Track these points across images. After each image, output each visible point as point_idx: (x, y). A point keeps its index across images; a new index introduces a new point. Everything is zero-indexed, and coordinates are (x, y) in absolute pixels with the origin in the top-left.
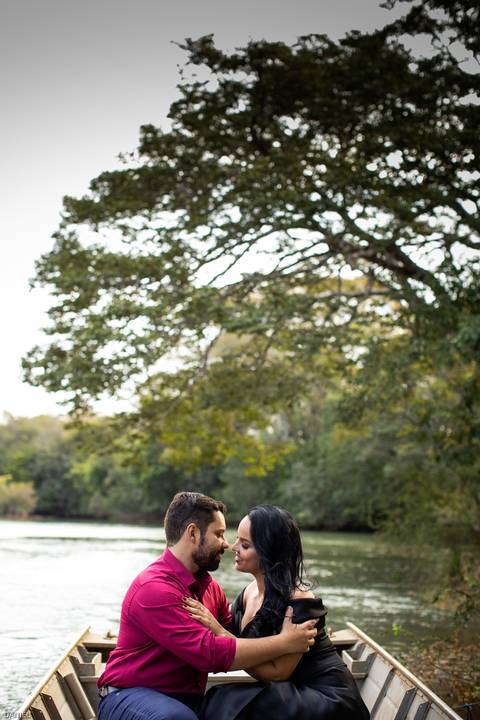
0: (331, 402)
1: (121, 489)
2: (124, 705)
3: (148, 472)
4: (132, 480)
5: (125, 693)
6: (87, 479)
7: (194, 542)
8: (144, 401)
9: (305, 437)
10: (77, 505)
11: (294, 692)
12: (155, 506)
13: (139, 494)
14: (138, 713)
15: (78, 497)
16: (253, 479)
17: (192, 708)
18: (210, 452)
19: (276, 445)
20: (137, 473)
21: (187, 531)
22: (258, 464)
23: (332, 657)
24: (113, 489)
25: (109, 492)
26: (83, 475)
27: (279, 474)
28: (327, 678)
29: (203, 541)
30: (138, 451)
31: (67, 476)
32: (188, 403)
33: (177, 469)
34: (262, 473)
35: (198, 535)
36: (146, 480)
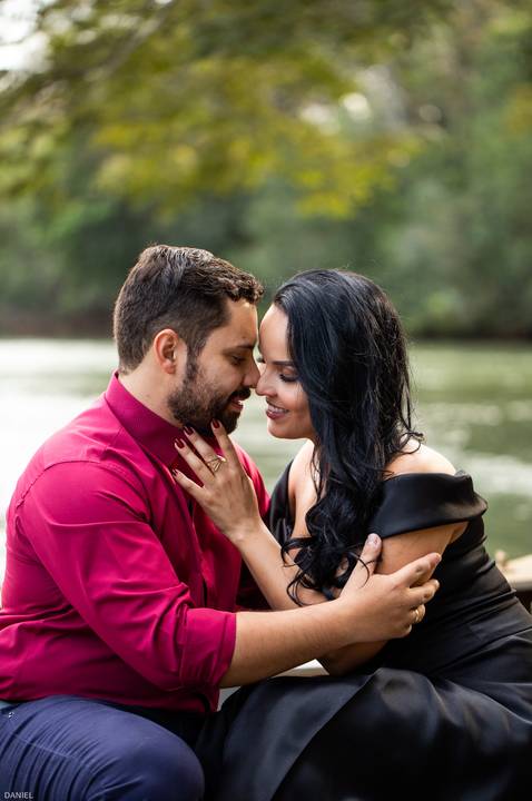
0: (503, 38)
2: (25, 737)
3: (72, 215)
4: (34, 236)
5: (25, 711)
7: (172, 370)
8: (58, 46)
9: (443, 122)
11: (429, 696)
12: (91, 294)
13: (50, 268)
14: (56, 753)
16: (321, 227)
17: (191, 742)
18: (215, 164)
19: (372, 142)
20: (43, 217)
21: (153, 348)
22: (328, 187)
23: (508, 614)
27: (381, 210)
28: (502, 661)
29: (193, 371)
30: (44, 163)
32: (162, 46)
33: (139, 206)
34: (336, 208)
35: (181, 356)
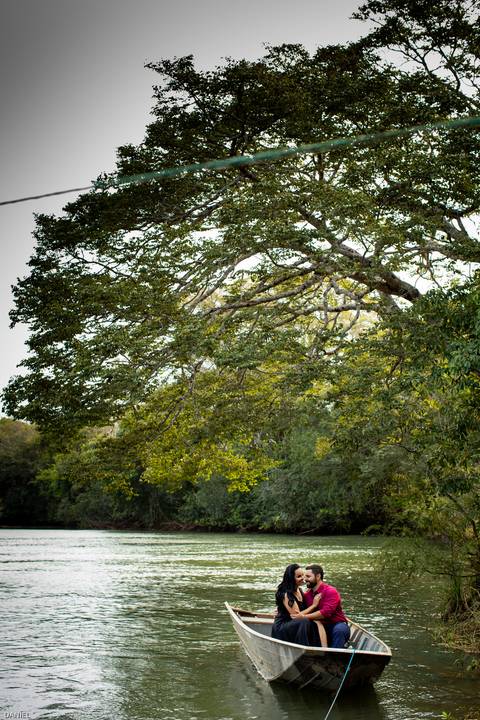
1: (89, 495)
6: (53, 485)
10: (44, 512)
15: (45, 503)
22: (241, 480)
24: (81, 495)
25: (77, 498)
26: (50, 482)
31: (33, 482)
34: (245, 488)
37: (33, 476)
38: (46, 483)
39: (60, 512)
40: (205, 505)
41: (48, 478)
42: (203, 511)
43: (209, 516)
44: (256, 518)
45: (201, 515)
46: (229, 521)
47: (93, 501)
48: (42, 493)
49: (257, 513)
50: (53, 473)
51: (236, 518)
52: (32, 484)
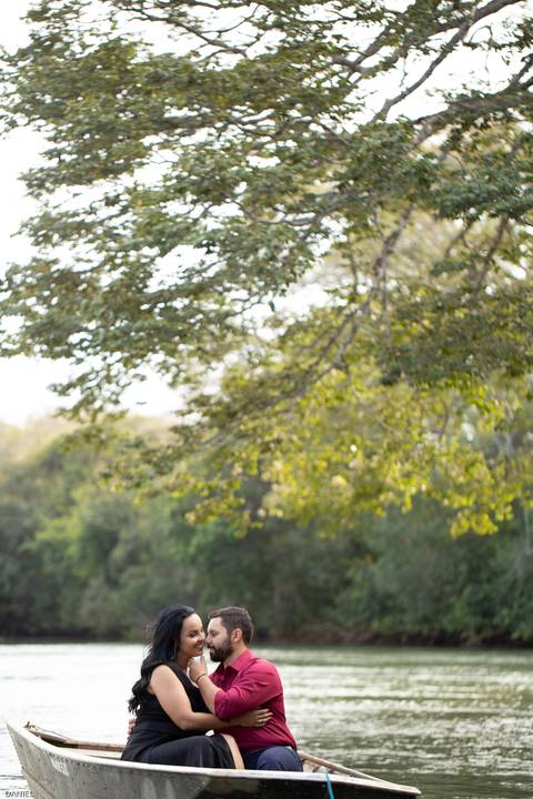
1: (148, 569)
6: (73, 551)
10: (53, 608)
13: (189, 578)
15: (55, 589)
24: (132, 570)
25: (124, 578)
26: (65, 544)
31: (29, 545)
36: (201, 549)
37: (30, 533)
38: (56, 548)
39: (86, 608)
40: (393, 588)
41: (60, 536)
42: (390, 603)
43: (403, 611)
44: (504, 616)
45: (384, 610)
46: (446, 623)
47: (158, 583)
48: (49, 568)
49: (505, 603)
50: (72, 527)
51: (459, 615)
52: (26, 552)
